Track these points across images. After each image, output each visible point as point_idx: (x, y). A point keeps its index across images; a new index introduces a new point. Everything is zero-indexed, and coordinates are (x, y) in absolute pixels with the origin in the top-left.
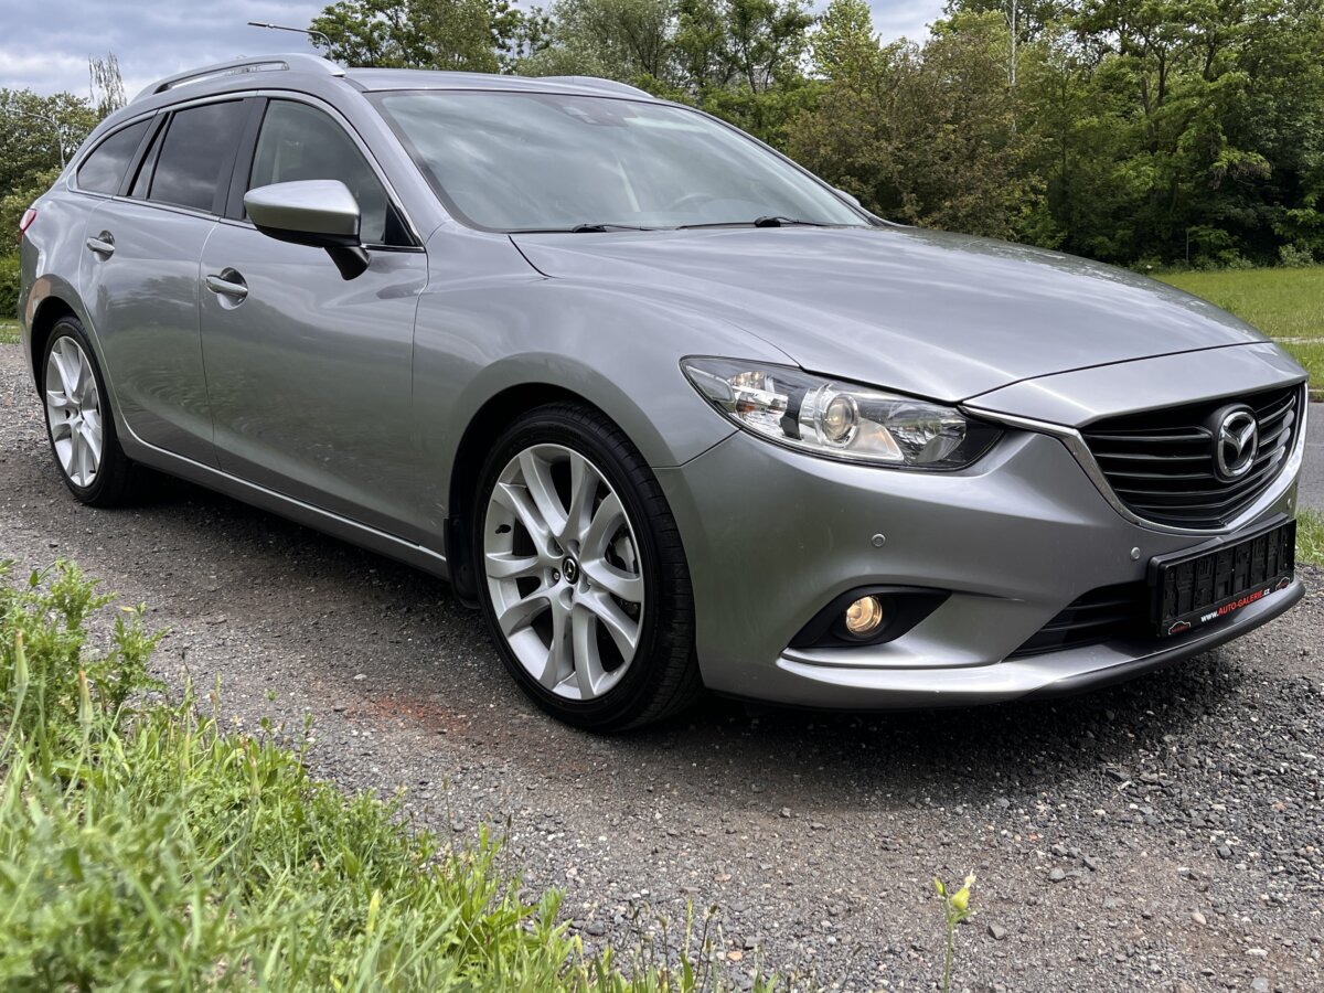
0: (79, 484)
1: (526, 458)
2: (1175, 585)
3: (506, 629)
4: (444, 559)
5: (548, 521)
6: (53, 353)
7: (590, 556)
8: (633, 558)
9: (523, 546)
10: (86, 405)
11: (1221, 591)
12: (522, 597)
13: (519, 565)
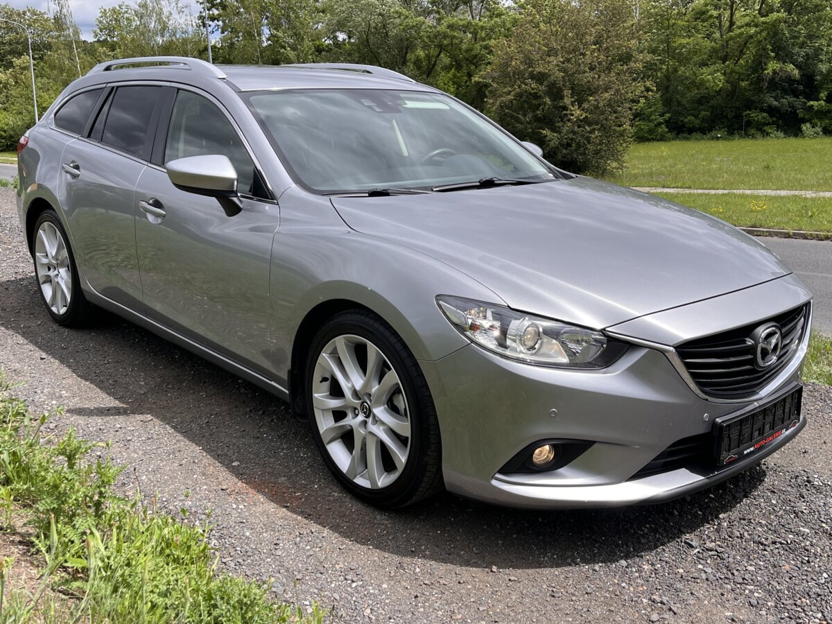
0: (56, 312)
1: (340, 342)
2: (729, 435)
3: (325, 440)
4: (287, 392)
5: (353, 380)
6: (40, 231)
7: (378, 404)
8: (404, 407)
9: (336, 391)
10: (61, 265)
11: (756, 433)
12: (336, 422)
13: (335, 403)
